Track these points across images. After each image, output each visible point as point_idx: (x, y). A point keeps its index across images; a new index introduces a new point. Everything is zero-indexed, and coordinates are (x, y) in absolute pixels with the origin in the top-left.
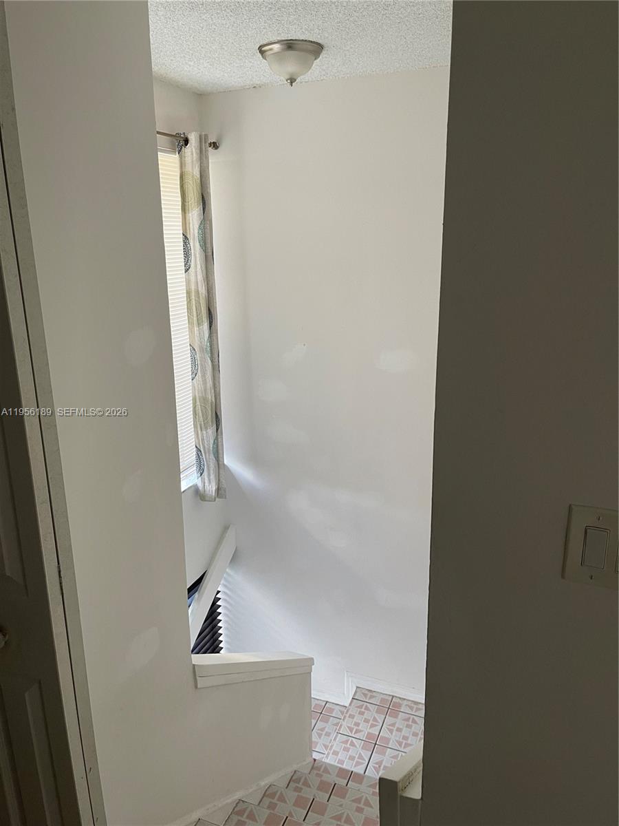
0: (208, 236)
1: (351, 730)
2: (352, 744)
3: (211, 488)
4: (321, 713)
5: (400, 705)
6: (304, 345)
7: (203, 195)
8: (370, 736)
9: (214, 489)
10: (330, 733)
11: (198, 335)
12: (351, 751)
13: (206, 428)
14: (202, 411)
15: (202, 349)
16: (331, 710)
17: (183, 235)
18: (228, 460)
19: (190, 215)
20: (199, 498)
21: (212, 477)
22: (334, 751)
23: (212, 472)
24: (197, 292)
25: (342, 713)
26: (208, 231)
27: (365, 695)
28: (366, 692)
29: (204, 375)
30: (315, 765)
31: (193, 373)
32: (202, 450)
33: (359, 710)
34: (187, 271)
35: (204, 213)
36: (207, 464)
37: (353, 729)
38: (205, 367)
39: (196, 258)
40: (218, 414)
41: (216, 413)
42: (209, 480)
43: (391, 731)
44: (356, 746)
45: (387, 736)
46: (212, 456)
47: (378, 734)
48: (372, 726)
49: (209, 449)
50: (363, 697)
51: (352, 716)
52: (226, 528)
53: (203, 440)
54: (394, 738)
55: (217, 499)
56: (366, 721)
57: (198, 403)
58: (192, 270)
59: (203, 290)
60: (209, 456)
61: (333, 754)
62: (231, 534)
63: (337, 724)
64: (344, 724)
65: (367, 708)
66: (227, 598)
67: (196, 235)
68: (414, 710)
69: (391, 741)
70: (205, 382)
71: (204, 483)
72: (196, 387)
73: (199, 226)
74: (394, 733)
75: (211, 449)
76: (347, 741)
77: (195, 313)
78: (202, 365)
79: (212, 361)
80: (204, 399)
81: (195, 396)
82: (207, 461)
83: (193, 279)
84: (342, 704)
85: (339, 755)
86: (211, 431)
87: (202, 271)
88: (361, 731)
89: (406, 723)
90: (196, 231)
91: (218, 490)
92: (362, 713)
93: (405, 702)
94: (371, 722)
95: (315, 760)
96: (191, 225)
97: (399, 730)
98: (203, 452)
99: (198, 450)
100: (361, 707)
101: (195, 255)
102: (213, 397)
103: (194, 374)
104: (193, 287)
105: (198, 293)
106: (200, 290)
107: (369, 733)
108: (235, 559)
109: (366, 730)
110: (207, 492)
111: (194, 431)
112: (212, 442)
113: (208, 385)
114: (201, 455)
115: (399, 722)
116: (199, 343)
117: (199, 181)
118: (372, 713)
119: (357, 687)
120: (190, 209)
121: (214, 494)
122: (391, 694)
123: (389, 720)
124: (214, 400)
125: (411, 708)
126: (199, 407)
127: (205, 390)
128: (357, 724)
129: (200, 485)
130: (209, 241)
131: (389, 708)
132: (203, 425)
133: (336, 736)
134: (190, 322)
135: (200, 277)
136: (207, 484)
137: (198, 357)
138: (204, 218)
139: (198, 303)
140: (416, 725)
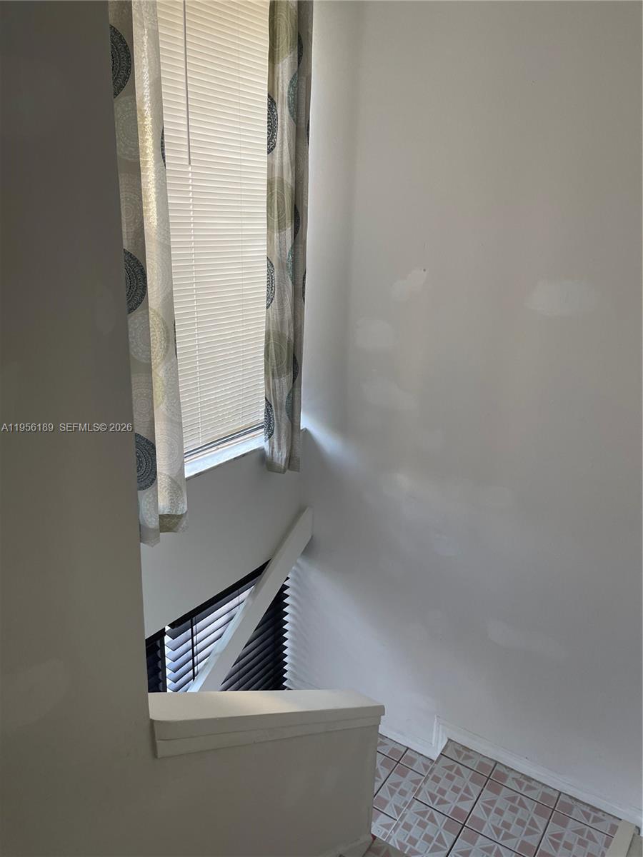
0: (303, 99)
1: (433, 797)
2: (432, 819)
3: (280, 456)
4: (398, 762)
5: (504, 777)
6: (425, 270)
7: (299, 36)
8: (457, 811)
9: (284, 456)
10: (406, 792)
11: (278, 244)
12: (428, 827)
13: (280, 376)
14: (275, 351)
15: (281, 263)
16: (412, 761)
17: (269, 96)
18: (305, 422)
19: (280, 65)
20: (265, 466)
21: (283, 441)
22: (406, 823)
23: (283, 435)
24: (281, 181)
25: (426, 767)
26: (303, 91)
27: (458, 753)
28: (461, 749)
29: (281, 302)
30: (373, 846)
31: (268, 298)
32: (273, 405)
33: (448, 771)
34: (270, 150)
35: (299, 63)
36: (278, 423)
37: (436, 797)
38: (284, 291)
39: (283, 130)
40: (297, 358)
41: (294, 358)
42: (279, 444)
43: (488, 811)
44: (436, 824)
45: (482, 818)
46: (284, 414)
47: (469, 811)
48: (463, 799)
49: (281, 404)
50: (455, 754)
51: (437, 779)
52: (301, 511)
53: (274, 390)
54: (491, 821)
55: (288, 471)
56: (456, 790)
57: (272, 341)
58: (277, 149)
59: (288, 179)
60: (281, 413)
61: (403, 827)
62: (306, 518)
63: (417, 782)
64: (425, 787)
65: (458, 772)
66: (297, 596)
67: (286, 95)
68: (524, 788)
69: (486, 825)
70: (282, 310)
71: (273, 448)
72: (271, 319)
73: (291, 82)
74: (491, 816)
75: (285, 404)
76: (426, 813)
77: (276, 213)
78: (279, 288)
79: (294, 283)
80: (280, 336)
81: (269, 330)
82: (277, 419)
83: (277, 162)
84: (427, 756)
85: (412, 831)
86: (286, 380)
87: (290, 151)
88: (445, 802)
89: (510, 803)
90: (286, 90)
91: (290, 458)
92: (450, 777)
93: (512, 775)
94: (462, 792)
95: (374, 837)
96: (280, 81)
97: (500, 812)
98: (273, 407)
99: (268, 404)
100: (450, 768)
101: (282, 126)
102: (292, 335)
103: (270, 299)
104: (276, 175)
105: (283, 183)
106: (285, 178)
107: (456, 807)
108: (309, 550)
109: (453, 802)
110: (275, 460)
111: (265, 378)
112: (286, 395)
113: (286, 315)
114: (272, 411)
115: (501, 802)
116: (278, 255)
117: (295, 13)
118: (465, 780)
119: (449, 740)
120: (280, 57)
121: (283, 464)
122: (494, 759)
123: (487, 795)
124: (292, 338)
125: (520, 784)
126: (272, 347)
127: (282, 323)
128: (442, 792)
129: (267, 449)
130: (304, 106)
131: (489, 778)
132: (276, 372)
133: (412, 802)
134: (270, 227)
135: (286, 159)
136: (276, 450)
137: (275, 275)
138: (298, 71)
139: (281, 197)
140: (524, 809)
